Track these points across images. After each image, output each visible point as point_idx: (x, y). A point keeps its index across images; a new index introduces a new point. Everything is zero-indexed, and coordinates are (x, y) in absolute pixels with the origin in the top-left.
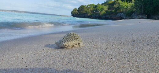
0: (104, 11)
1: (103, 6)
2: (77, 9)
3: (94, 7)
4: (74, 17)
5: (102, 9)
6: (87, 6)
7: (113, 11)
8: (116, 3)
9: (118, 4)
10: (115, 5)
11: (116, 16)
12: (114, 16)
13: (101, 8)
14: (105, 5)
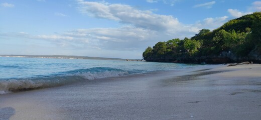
0: (196, 49)
1: (194, 42)
2: (152, 48)
3: (178, 44)
4: (148, 61)
5: (192, 47)
6: (168, 43)
7: (212, 48)
8: (216, 34)
9: (220, 35)
10: (214, 38)
11: (219, 57)
12: (214, 56)
13: (190, 44)
14: (197, 40)
